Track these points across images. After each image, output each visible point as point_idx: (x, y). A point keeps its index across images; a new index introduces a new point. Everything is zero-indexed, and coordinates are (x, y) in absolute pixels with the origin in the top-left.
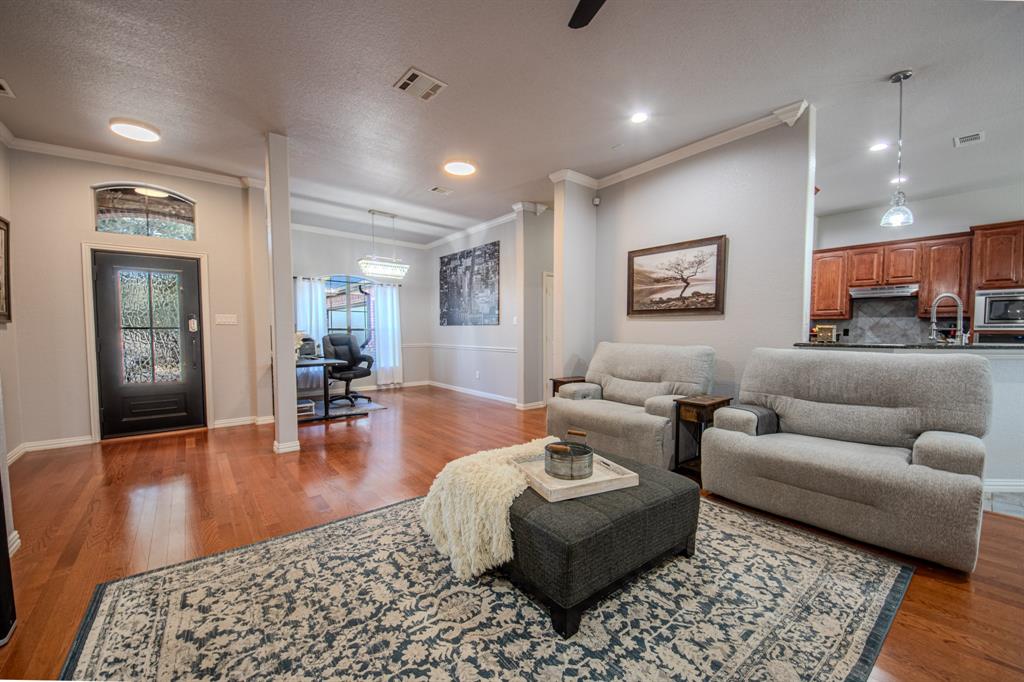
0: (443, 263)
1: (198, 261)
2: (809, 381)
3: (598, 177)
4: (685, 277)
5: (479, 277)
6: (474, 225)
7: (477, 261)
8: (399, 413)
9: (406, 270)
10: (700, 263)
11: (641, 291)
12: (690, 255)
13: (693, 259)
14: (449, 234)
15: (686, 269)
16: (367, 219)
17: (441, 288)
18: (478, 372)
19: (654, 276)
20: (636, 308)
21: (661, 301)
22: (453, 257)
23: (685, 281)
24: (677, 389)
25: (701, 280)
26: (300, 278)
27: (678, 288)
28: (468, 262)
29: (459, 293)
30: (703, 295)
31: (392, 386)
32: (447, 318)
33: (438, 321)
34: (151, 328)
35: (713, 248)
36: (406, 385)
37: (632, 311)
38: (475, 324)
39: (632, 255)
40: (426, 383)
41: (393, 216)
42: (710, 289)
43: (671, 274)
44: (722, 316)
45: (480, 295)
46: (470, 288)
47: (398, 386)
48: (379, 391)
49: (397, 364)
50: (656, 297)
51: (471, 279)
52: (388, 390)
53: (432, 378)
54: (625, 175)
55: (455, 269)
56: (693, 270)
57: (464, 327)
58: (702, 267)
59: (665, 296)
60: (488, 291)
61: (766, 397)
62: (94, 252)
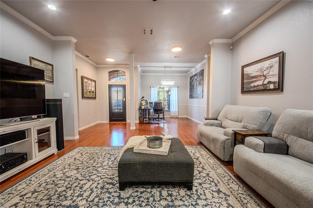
0: (191, 79)
1: (125, 85)
2: (307, 129)
3: (231, 38)
4: (265, 74)
5: (198, 82)
6: (197, 65)
7: (198, 77)
8: (177, 125)
9: (174, 82)
10: (271, 67)
11: (247, 82)
12: (267, 64)
13: (268, 66)
14: (191, 69)
15: (265, 70)
16: (163, 69)
17: (190, 87)
18: (197, 114)
19: (252, 75)
20: (245, 90)
21: (255, 86)
22: (192, 77)
23: (264, 76)
24: (246, 126)
25: (272, 75)
26: (152, 87)
27: (262, 80)
28: (196, 77)
29: (194, 88)
30: (273, 82)
31: (175, 117)
32: (191, 97)
33: (189, 97)
34: (118, 100)
35: (277, 59)
36: (179, 117)
37: (244, 92)
38: (197, 98)
39: (243, 67)
40: (186, 116)
41: (171, 67)
42: (276, 79)
43: (258, 73)
44: (282, 92)
45: (199, 88)
46: (196, 86)
47: (177, 117)
48: (171, 118)
49: (177, 110)
50: (252, 85)
51: (196, 83)
52: (174, 118)
53: (187, 115)
54: (242, 34)
55: (193, 80)
56: (268, 71)
57: (194, 99)
58: (272, 69)
59: (256, 84)
60: (200, 87)
61: (283, 135)
62: (108, 85)
